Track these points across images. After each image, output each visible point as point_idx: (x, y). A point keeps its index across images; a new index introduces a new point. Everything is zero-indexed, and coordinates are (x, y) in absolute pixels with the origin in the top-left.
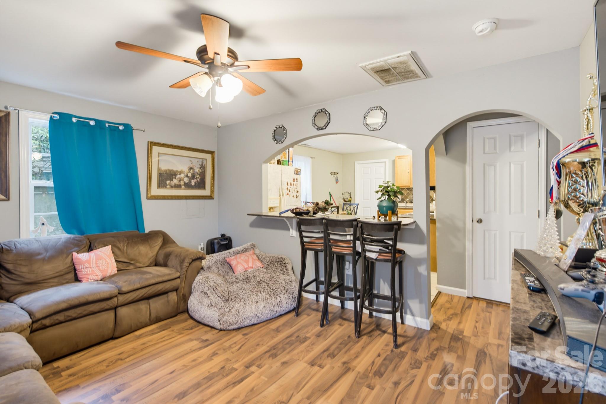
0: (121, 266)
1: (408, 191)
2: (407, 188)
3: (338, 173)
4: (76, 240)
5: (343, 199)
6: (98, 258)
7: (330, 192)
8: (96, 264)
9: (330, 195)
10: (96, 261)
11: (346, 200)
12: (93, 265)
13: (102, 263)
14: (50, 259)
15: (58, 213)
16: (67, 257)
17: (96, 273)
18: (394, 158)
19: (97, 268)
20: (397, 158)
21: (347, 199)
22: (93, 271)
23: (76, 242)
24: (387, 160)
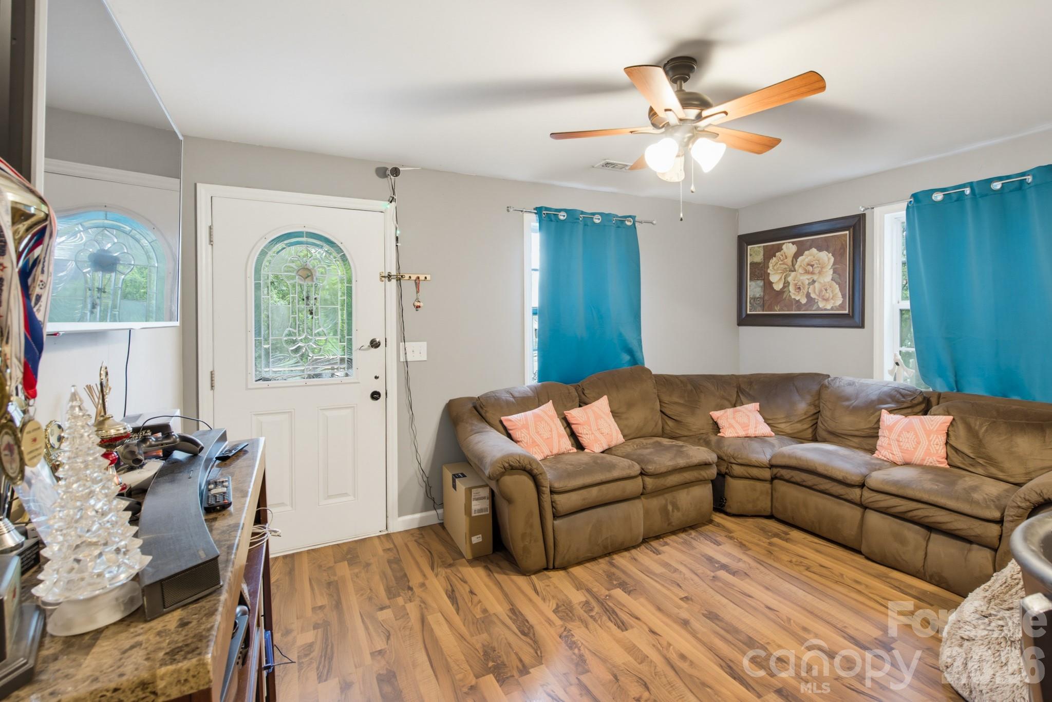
0: (957, 460)
4: (900, 393)
6: (908, 429)
8: (899, 436)
10: (901, 432)
12: (894, 436)
13: (908, 438)
14: (855, 410)
15: (916, 350)
16: (873, 414)
17: (892, 451)
19: (896, 442)
22: (889, 444)
23: (898, 396)
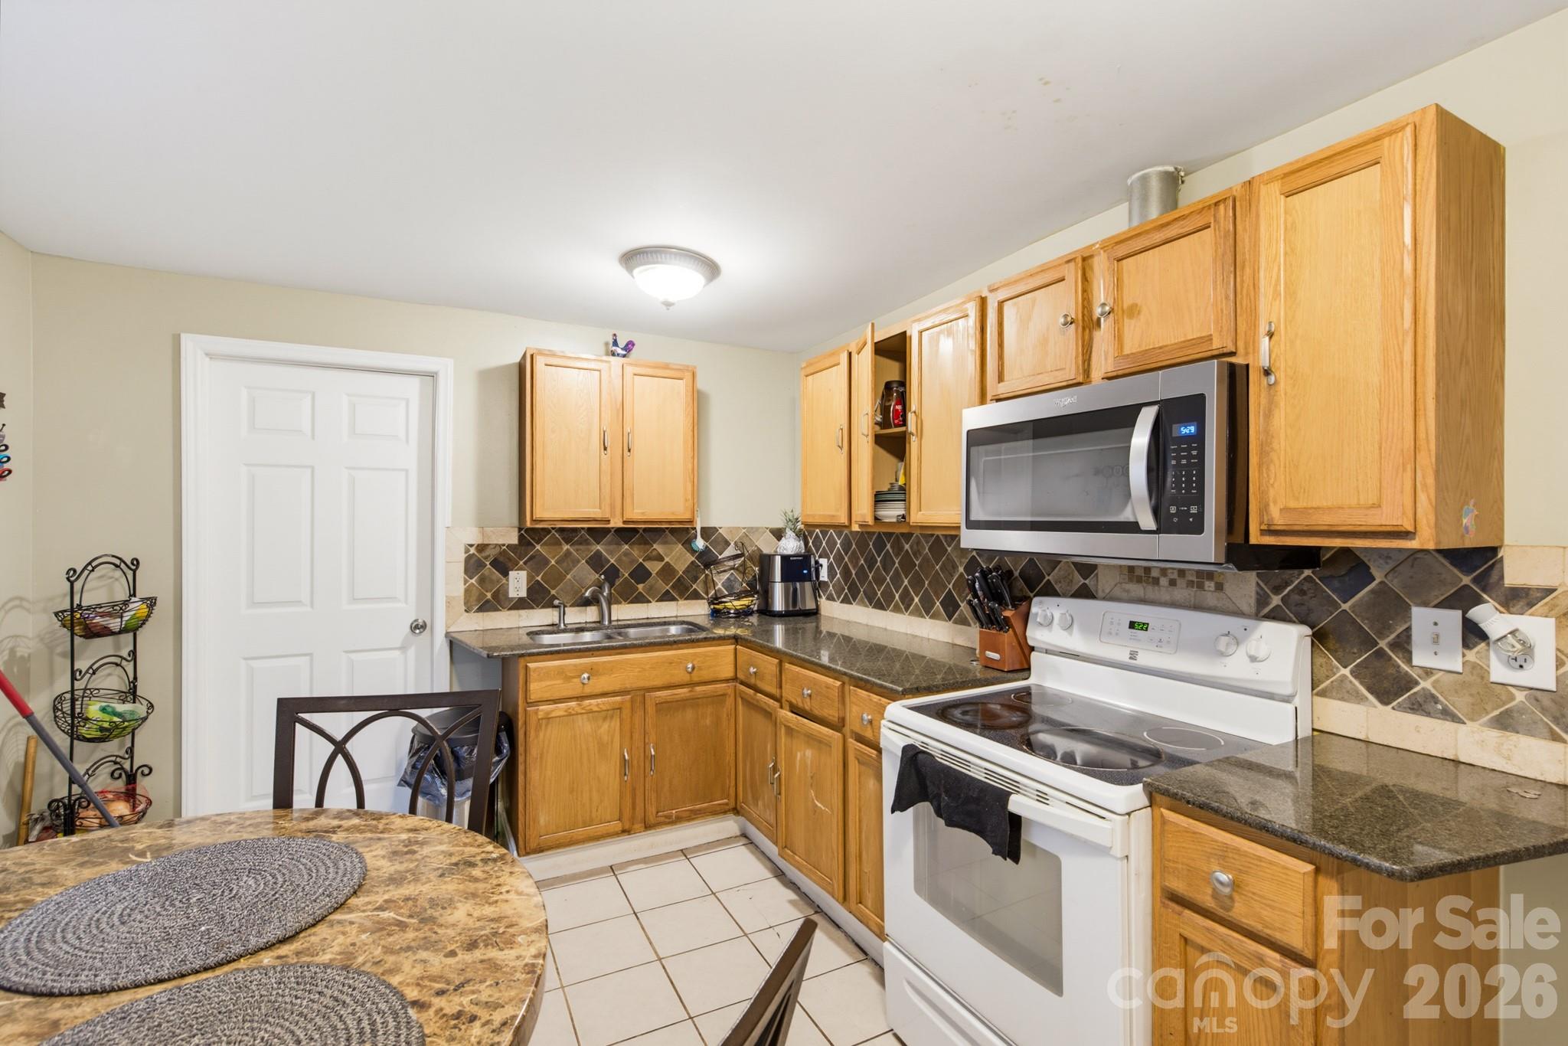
21: (120, 609)
24: (443, 364)
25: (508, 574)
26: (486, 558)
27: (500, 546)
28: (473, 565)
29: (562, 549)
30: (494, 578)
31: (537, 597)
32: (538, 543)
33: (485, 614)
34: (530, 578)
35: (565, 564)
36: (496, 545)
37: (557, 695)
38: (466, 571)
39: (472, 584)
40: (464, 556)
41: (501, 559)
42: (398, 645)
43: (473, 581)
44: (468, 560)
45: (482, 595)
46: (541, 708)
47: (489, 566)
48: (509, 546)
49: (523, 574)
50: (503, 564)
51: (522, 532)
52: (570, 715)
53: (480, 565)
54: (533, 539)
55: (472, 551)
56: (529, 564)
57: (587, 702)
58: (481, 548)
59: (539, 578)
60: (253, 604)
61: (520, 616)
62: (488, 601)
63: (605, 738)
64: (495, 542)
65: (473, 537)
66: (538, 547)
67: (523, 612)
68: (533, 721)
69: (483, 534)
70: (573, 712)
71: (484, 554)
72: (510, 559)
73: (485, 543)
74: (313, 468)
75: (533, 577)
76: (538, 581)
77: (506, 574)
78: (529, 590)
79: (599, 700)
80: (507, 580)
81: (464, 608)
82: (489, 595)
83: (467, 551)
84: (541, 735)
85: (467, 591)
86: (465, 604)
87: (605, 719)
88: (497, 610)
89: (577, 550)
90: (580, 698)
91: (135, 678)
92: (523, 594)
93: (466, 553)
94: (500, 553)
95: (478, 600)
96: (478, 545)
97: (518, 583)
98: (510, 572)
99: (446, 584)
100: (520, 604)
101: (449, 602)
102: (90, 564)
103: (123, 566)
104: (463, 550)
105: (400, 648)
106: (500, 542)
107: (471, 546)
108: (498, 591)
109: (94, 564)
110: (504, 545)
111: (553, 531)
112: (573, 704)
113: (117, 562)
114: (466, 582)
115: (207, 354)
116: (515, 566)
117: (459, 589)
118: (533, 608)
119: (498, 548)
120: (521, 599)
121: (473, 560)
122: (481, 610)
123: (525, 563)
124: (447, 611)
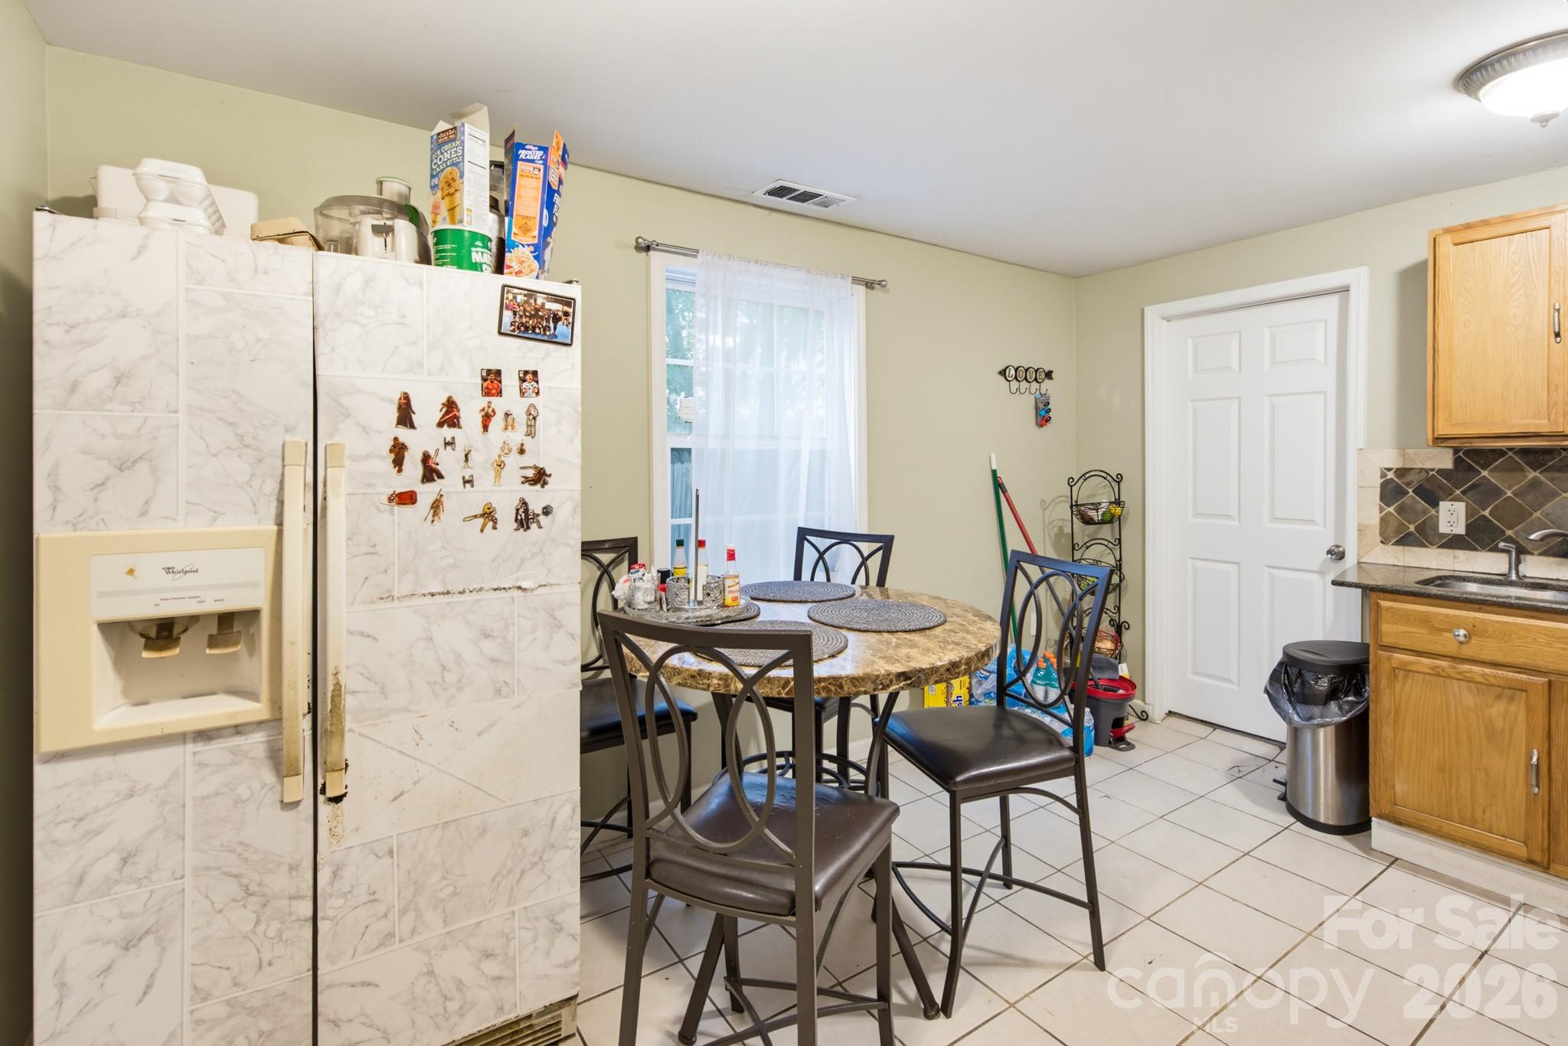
1: (1532, 474)
2: (1524, 452)
3: (1049, 375)
5: (1075, 506)
7: (994, 472)
9: (998, 486)
11: (1092, 514)
18: (1421, 252)
20: (1446, 246)
21: (1096, 506)
24: (1357, 278)
25: (1438, 505)
26: (1408, 484)
27: (1427, 471)
28: (1391, 491)
29: (1526, 476)
30: (1418, 507)
31: (1478, 536)
32: (1484, 468)
33: (1407, 548)
34: (1469, 514)
35: (1529, 498)
36: (1422, 469)
37: (1418, 647)
38: (1382, 498)
39: (1390, 513)
40: (1379, 481)
41: (1428, 486)
42: (1316, 568)
43: (1391, 509)
44: (1383, 486)
45: (1401, 527)
46: (1395, 655)
47: (1411, 493)
48: (1440, 471)
49: (1460, 507)
50: (1431, 490)
51: (1461, 454)
52: (1438, 675)
53: (1400, 492)
54: (1477, 463)
55: (1390, 475)
56: (1469, 494)
57: (1466, 667)
58: (1401, 472)
59: (1486, 513)
60: (1197, 515)
61: (1455, 557)
62: (1410, 534)
63: (1499, 724)
64: (1420, 466)
65: (1390, 459)
66: (1485, 473)
67: (1460, 553)
68: (1385, 668)
69: (1403, 455)
70: (1443, 674)
71: (1405, 480)
72: (1441, 487)
73: (1406, 466)
74: (1239, 399)
75: (1475, 512)
76: (1484, 516)
77: (1435, 504)
78: (1468, 527)
79: (1487, 670)
80: (1438, 512)
81: (1379, 538)
82: (1412, 528)
83: (1383, 475)
84: (1398, 686)
85: (1382, 519)
86: (1381, 534)
87: (1499, 697)
88: (1422, 545)
89: (1552, 480)
90: (1455, 659)
91: (1120, 560)
92: (1461, 530)
93: (1382, 477)
94: (1428, 480)
95: (1397, 532)
96: (1398, 469)
97: (1452, 516)
98: (1441, 503)
99: (1359, 510)
100: (1454, 543)
101: (1361, 530)
102: (1084, 475)
103: (1109, 478)
104: (1379, 474)
105: (1319, 572)
106: (1427, 466)
107: (1389, 470)
108: (1424, 523)
109: (1087, 476)
110: (1433, 470)
111: (1510, 454)
112: (1444, 664)
113: (1105, 475)
114: (1381, 510)
115: (1164, 319)
116: (1449, 495)
117: (1374, 517)
118: (1475, 549)
119: (1424, 473)
120: (1457, 537)
121: (1390, 486)
122: (1398, 543)
123: (1464, 493)
124: (1360, 540)
